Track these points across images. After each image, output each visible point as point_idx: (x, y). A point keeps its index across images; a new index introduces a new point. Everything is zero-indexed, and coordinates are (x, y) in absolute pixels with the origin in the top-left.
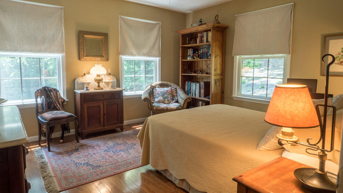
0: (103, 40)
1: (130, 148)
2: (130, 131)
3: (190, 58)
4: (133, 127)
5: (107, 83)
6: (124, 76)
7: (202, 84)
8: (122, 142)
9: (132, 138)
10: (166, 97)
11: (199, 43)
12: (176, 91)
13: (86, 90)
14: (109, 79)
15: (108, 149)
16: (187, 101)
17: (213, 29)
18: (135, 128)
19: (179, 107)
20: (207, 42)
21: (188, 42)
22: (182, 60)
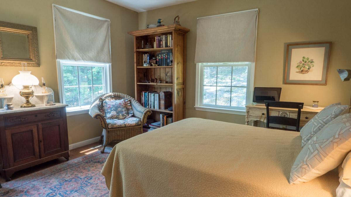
0: (30, 37)
1: (85, 185)
2: (78, 158)
3: (147, 64)
4: (80, 152)
5: (41, 98)
6: (65, 87)
7: (162, 94)
8: (71, 177)
9: (84, 169)
10: (120, 111)
11: (157, 48)
12: (130, 103)
13: (7, 110)
14: (44, 92)
15: (51, 191)
16: (148, 114)
17: (175, 32)
18: (83, 154)
19: (139, 122)
20: (166, 47)
21: (143, 47)
22: (137, 67)
